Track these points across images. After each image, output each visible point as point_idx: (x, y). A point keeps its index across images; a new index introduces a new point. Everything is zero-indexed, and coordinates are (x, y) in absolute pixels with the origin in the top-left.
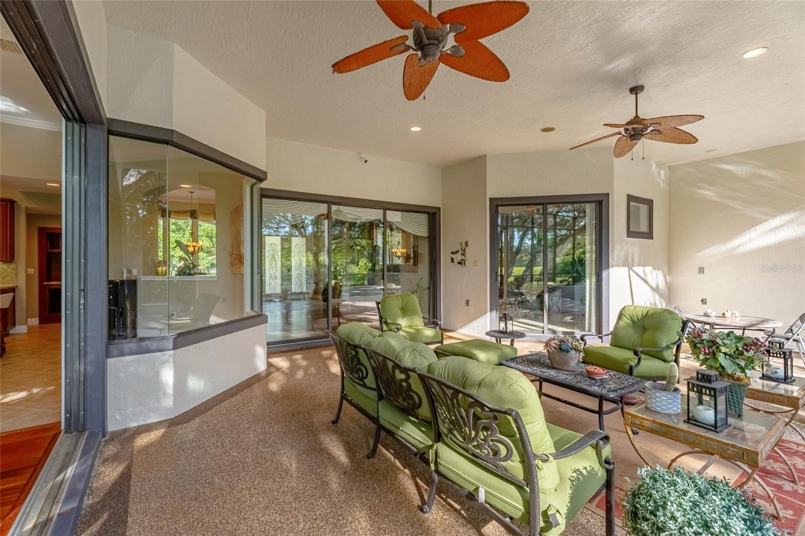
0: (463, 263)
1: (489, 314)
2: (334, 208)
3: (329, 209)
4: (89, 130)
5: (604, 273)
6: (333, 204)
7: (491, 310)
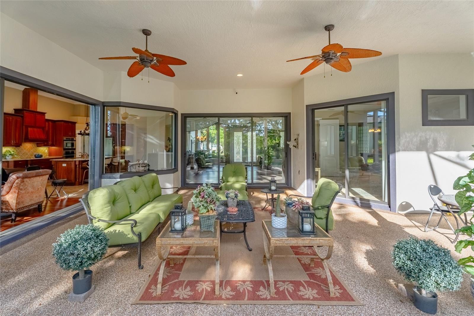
0: (297, 147)
1: (306, 180)
2: (221, 119)
3: (219, 120)
4: (96, 107)
5: (391, 157)
6: (220, 117)
7: (307, 178)
